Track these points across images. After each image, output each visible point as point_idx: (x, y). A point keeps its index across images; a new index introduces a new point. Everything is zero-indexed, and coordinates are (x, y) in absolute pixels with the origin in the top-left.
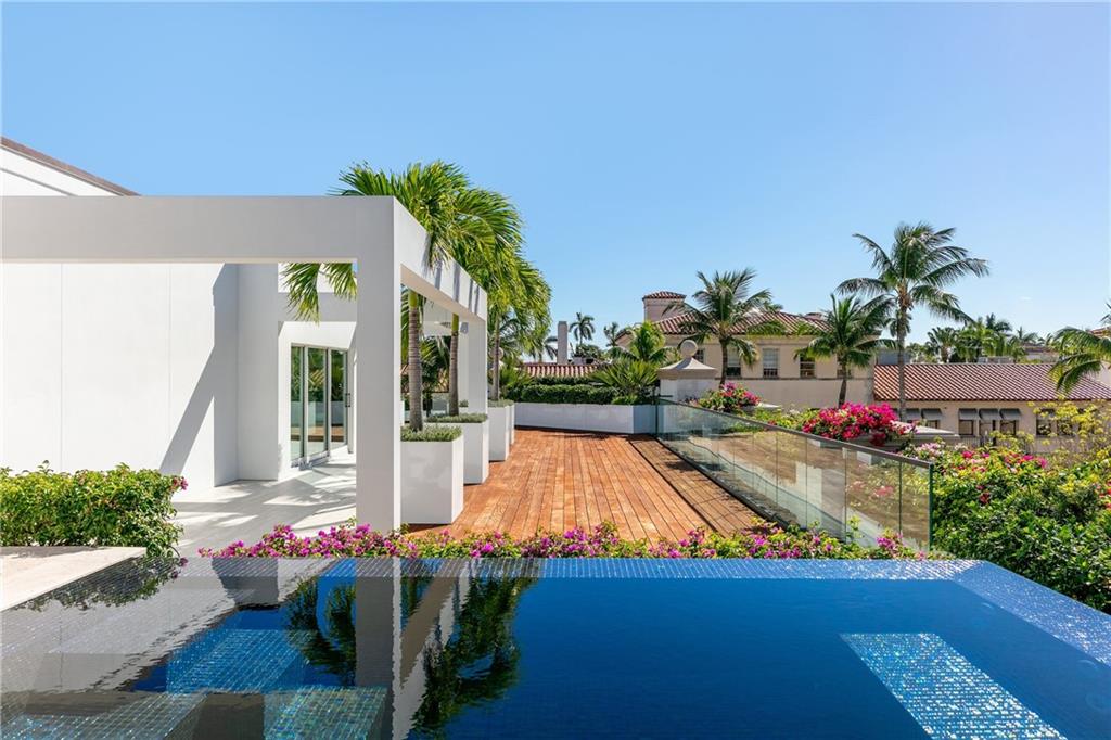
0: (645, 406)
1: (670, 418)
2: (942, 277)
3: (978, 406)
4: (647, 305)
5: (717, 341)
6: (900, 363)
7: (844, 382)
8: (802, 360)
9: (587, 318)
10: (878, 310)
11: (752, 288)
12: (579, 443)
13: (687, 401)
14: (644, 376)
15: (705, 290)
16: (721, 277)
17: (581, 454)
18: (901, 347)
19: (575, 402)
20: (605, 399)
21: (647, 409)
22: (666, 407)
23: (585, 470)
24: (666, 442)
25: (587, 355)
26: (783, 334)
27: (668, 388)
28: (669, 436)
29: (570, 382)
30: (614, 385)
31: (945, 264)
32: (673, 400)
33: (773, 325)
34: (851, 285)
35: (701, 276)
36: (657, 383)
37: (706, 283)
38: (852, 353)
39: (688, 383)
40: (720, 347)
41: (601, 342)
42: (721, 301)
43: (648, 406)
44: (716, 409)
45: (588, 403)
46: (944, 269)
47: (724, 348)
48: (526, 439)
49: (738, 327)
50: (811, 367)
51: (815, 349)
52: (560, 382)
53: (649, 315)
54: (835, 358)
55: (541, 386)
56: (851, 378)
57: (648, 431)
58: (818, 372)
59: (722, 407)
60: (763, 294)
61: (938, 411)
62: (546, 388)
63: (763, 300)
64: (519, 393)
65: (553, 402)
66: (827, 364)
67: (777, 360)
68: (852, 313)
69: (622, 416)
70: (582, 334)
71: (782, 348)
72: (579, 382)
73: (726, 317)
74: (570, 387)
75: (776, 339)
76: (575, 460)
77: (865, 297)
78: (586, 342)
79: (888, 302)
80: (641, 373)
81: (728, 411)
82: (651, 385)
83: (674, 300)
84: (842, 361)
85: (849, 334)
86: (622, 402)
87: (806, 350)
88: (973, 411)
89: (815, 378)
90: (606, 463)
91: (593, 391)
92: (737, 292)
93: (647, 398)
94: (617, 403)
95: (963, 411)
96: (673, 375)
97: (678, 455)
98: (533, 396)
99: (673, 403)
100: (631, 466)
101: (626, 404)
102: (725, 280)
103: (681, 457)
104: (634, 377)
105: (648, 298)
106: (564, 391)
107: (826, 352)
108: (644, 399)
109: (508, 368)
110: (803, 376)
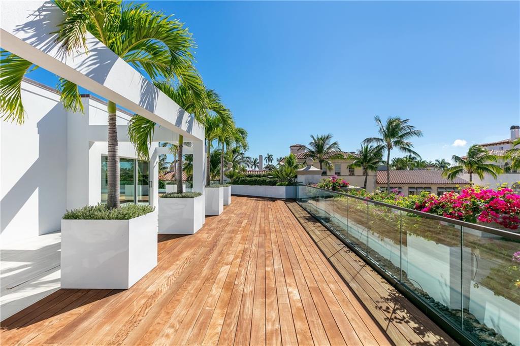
0: (291, 186)
1: (302, 192)
2: (404, 137)
3: (416, 186)
4: (291, 149)
5: (318, 161)
6: (388, 170)
7: (366, 177)
8: (349, 169)
9: (271, 155)
10: (379, 150)
11: (332, 141)
12: (261, 203)
13: (309, 184)
14: (290, 173)
15: (313, 142)
16: (320, 137)
17: (260, 210)
18: (388, 164)
19: (261, 185)
20: (273, 183)
21: (292, 187)
22: (300, 187)
23: (258, 222)
24: (300, 203)
25: (269, 168)
26: (343, 159)
27: (301, 179)
28: (301, 200)
29: (259, 176)
30: (277, 177)
31: (405, 132)
32: (303, 184)
33: (339, 156)
34: (369, 140)
35: (312, 137)
36: (296, 177)
37: (314, 139)
38: (370, 166)
39: (310, 177)
40: (319, 164)
41: (275, 163)
42: (319, 145)
43: (292, 186)
44: (328, 188)
45: (266, 185)
46: (405, 134)
47: (321, 164)
48: (237, 201)
49: (326, 156)
50: (353, 171)
51: (356, 164)
52: (255, 176)
53: (292, 152)
54: (362, 168)
55: (247, 178)
56: (368, 175)
57: (292, 197)
58: (356, 173)
59: (331, 188)
60: (335, 143)
61: (400, 188)
62: (249, 179)
63: (336, 146)
64: (238, 181)
65: (251, 185)
66: (359, 170)
67: (340, 169)
68: (370, 151)
69: (281, 191)
70: (269, 161)
71: (342, 164)
72: (263, 176)
73: (321, 152)
74: (259, 178)
75: (340, 161)
76: (255, 215)
77: (375, 144)
78: (270, 164)
79: (383, 147)
80: (289, 172)
81: (334, 190)
82: (294, 177)
83: (301, 147)
84: (365, 169)
85: (368, 158)
86: (281, 185)
87: (352, 165)
88: (414, 188)
89: (354, 175)
90: (271, 217)
91: (268, 180)
92: (326, 143)
93: (292, 183)
94: (278, 185)
95: (410, 188)
96: (303, 173)
97: (307, 211)
98: (244, 182)
99: (304, 185)
100: (284, 219)
101: (282, 185)
102: (321, 139)
103: (309, 213)
104: (286, 174)
105: (292, 146)
106: (256, 180)
107: (360, 166)
108: (290, 184)
109: (234, 171)
110: (350, 175)
